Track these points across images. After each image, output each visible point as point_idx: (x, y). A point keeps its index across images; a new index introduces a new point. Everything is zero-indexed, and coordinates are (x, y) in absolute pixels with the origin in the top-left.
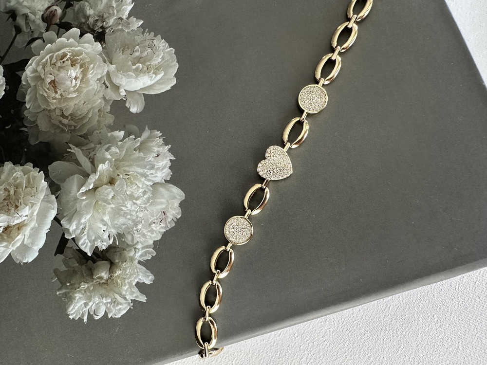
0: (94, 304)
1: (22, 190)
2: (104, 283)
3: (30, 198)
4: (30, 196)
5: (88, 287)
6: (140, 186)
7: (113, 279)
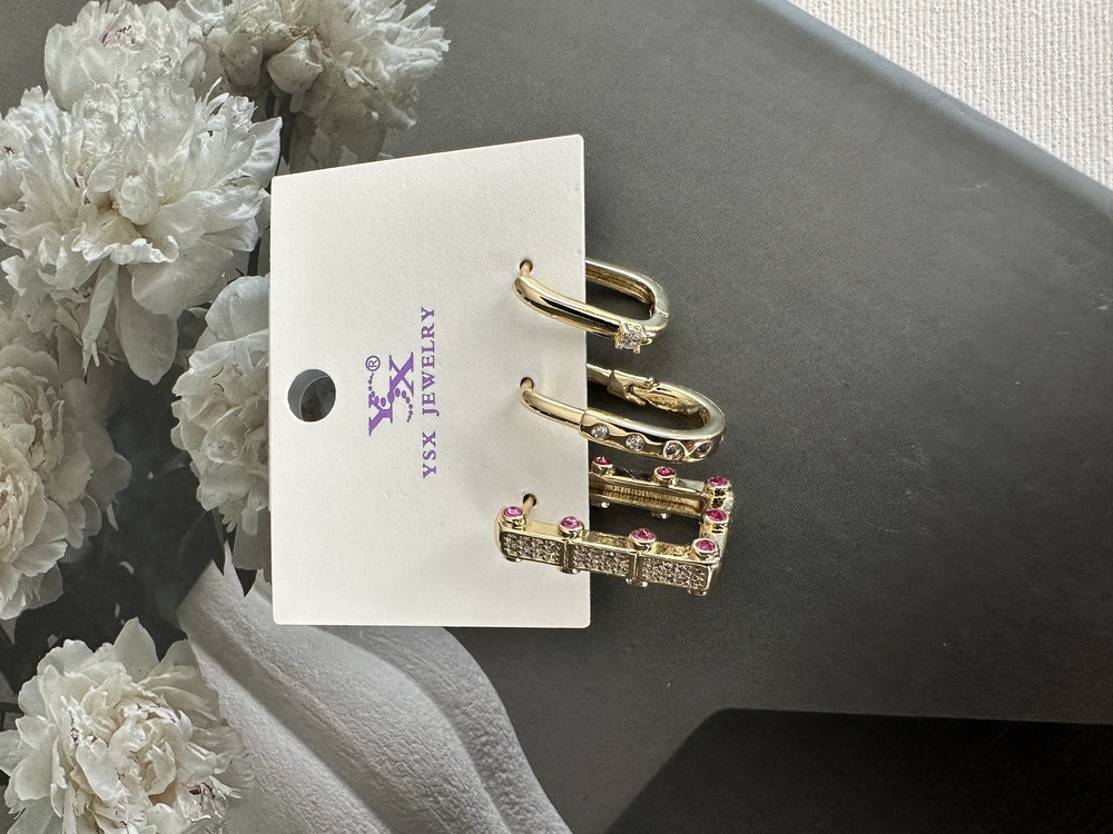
0: (378, 18)
1: (240, 411)
2: (320, 38)
3: (245, 375)
4: (242, 379)
5: (352, 64)
6: (81, 134)
7: (298, 24)
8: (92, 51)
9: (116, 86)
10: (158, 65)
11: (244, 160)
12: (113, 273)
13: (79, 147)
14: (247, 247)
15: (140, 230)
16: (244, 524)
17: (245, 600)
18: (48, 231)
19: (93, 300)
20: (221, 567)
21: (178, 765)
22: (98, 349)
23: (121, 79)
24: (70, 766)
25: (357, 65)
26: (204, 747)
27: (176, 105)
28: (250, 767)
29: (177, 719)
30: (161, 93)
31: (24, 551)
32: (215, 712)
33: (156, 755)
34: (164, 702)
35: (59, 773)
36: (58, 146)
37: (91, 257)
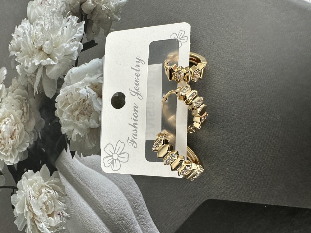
1: (72, 106)
4: (73, 96)
8: (38, 7)
9: (44, 16)
10: (54, 9)
11: (75, 34)
12: (42, 68)
13: (34, 34)
14: (75, 58)
15: (48, 55)
16: (73, 138)
17: (72, 160)
18: (27, 58)
19: (37, 76)
20: (66, 150)
21: (55, 206)
22: (38, 89)
23: (45, 14)
24: (29, 205)
25: (105, 4)
26: (61, 202)
27: (58, 20)
28: (73, 208)
29: (55, 193)
30: (55, 17)
31: (19, 145)
32: (64, 191)
33: (49, 203)
34: (52, 188)
35: (26, 206)
36: (30, 34)
37: (37, 64)
